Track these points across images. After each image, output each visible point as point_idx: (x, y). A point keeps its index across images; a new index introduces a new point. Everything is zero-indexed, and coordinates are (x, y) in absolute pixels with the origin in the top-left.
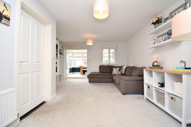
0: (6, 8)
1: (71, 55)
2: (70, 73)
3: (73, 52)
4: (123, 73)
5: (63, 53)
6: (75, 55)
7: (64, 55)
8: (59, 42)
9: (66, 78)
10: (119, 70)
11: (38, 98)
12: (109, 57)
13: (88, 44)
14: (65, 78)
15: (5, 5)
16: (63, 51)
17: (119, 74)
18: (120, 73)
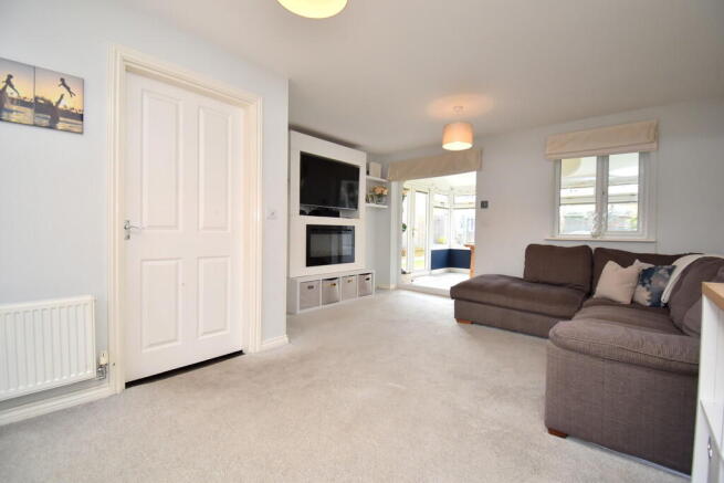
0: (68, 89)
1: (444, 199)
2: (433, 268)
3: (452, 189)
4: (665, 298)
5: (385, 193)
6: (459, 200)
7: (388, 203)
8: (365, 155)
9: (399, 288)
10: (644, 277)
11: (211, 336)
12: (602, 198)
13: (448, 146)
14: (392, 286)
15: (64, 84)
16: (386, 186)
17: (634, 303)
18: (644, 296)
